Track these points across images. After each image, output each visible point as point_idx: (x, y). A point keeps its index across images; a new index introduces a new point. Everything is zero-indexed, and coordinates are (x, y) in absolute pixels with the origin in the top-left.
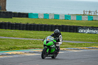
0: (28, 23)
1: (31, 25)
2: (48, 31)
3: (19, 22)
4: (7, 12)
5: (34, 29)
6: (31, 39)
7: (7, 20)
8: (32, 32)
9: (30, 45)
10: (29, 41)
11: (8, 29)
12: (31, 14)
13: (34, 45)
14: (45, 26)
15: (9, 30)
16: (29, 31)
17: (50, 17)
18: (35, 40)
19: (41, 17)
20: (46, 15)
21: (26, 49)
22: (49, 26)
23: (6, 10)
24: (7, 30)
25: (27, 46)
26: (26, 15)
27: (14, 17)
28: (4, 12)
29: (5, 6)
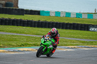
0: (39, 21)
1: (42, 22)
3: (31, 19)
4: (19, 9)
5: (45, 27)
7: (18, 17)
11: (20, 26)
12: (43, 11)
17: (62, 15)
19: (53, 15)
20: (58, 13)
22: (60, 23)
23: (18, 7)
25: (39, 43)
26: (38, 13)
27: (26, 14)
28: (16, 9)
29: (17, 4)
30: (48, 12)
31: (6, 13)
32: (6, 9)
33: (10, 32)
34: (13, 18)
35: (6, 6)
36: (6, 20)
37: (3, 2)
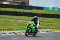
0: (42, 13)
1: (44, 14)
2: (55, 18)
3: (37, 12)
4: (30, 6)
5: (46, 17)
6: (44, 23)
8: (45, 18)
9: (44, 27)
10: (43, 24)
13: (46, 27)
14: (53, 15)
15: (31, 17)
16: (43, 18)
17: (56, 10)
18: (46, 23)
19: (51, 9)
20: (54, 8)
21: (41, 29)
22: (55, 15)
23: (29, 5)
24: (30, 17)
25: (42, 27)
26: (41, 8)
27: (34, 9)
28: (28, 6)
29: (29, 2)
30: (48, 8)
31: (22, 9)
32: (22, 6)
33: (24, 20)
34: (26, 12)
35: (22, 4)
36: (22, 13)
37: (20, 2)
